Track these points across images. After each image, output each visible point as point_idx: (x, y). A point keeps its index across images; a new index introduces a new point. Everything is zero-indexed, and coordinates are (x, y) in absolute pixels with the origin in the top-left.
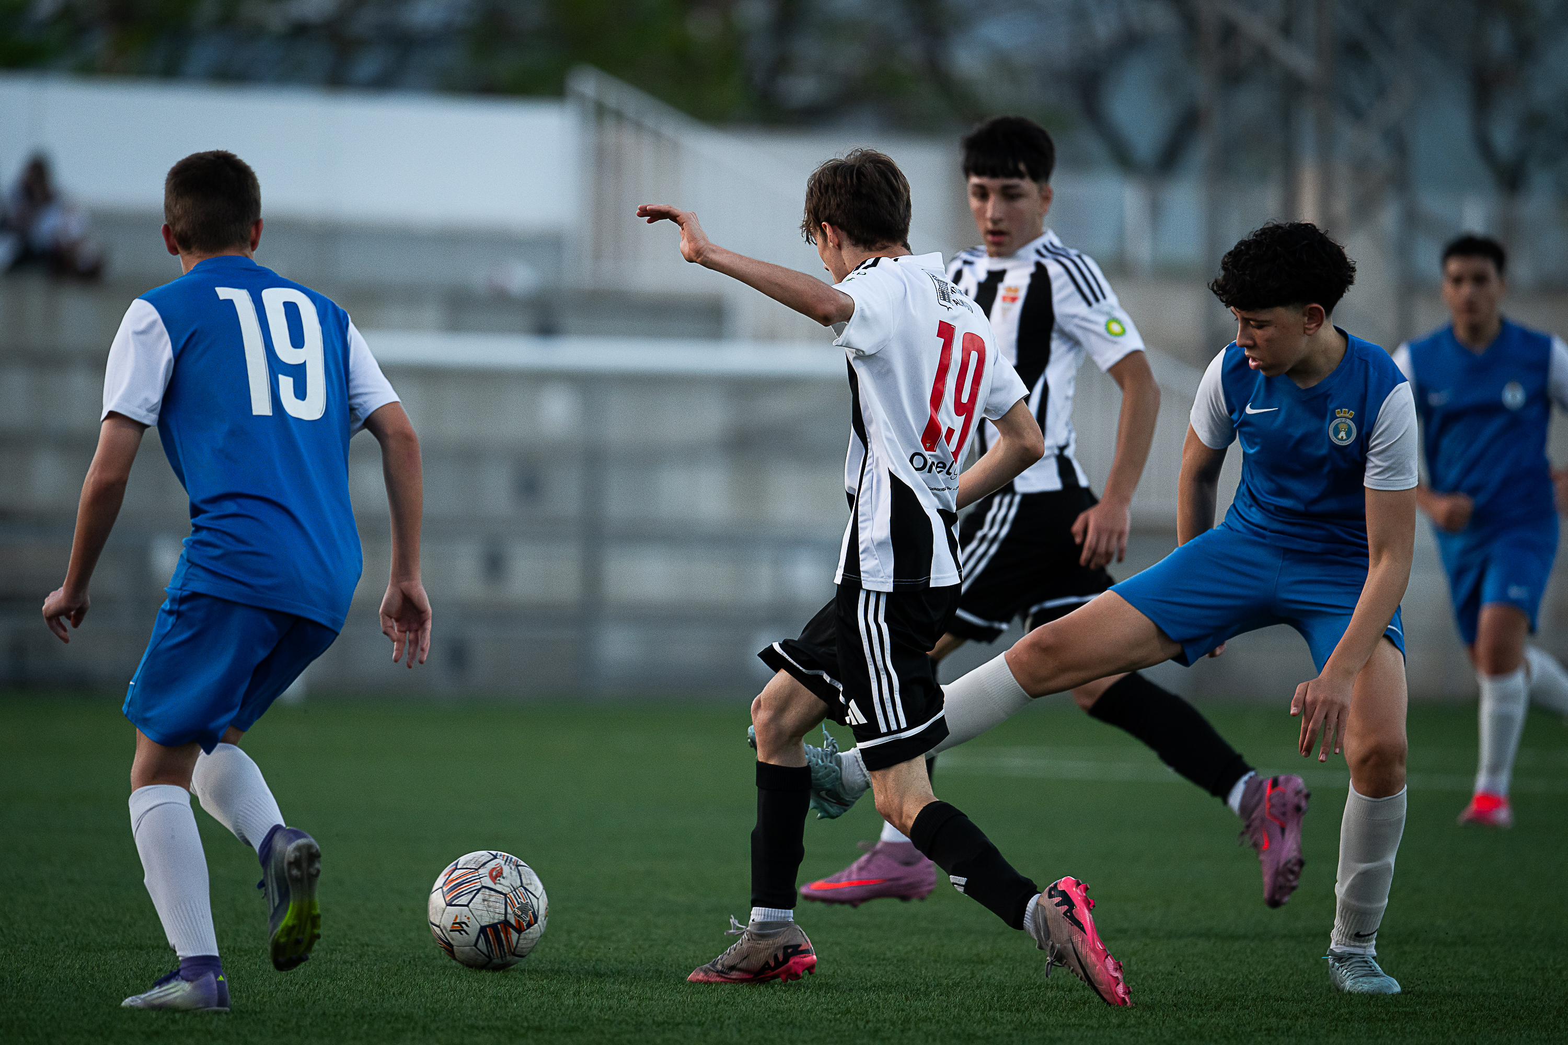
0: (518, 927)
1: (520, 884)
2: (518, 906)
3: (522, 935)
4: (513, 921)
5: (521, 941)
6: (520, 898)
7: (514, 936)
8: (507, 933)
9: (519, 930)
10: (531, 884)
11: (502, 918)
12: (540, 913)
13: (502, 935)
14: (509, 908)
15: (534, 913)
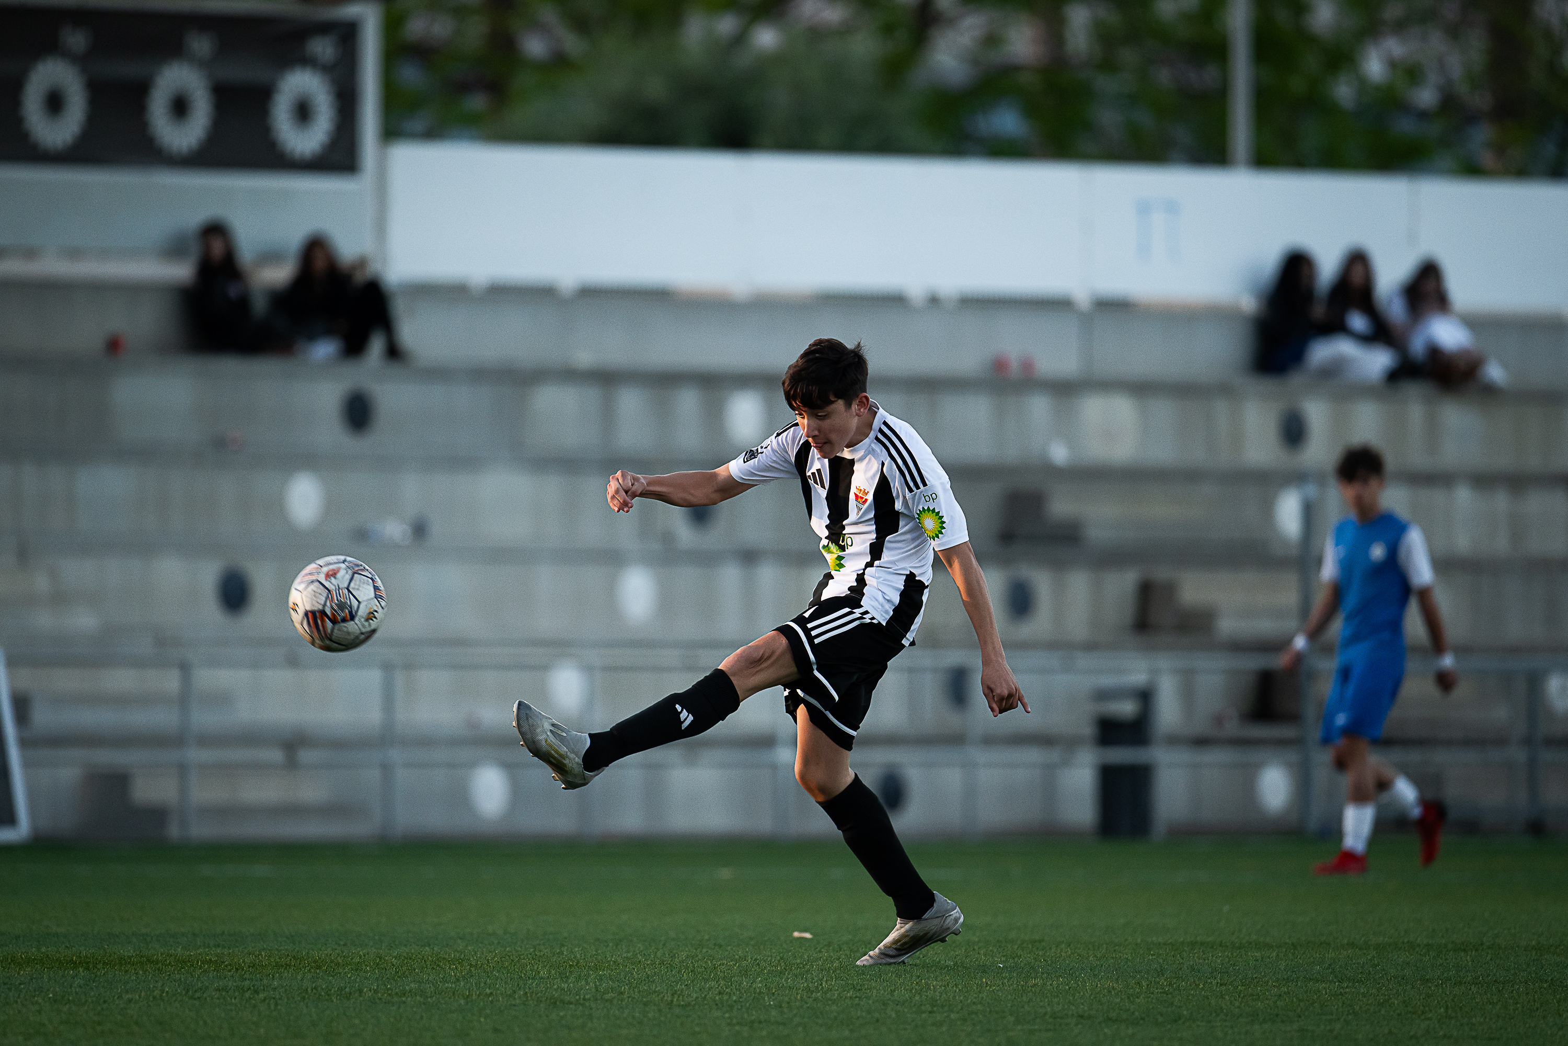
0: (333, 619)
1: (346, 585)
2: (336, 602)
3: (337, 627)
4: (328, 611)
5: (336, 631)
6: (340, 596)
7: (329, 624)
8: (323, 621)
9: (334, 621)
10: (358, 589)
11: (321, 607)
12: (360, 613)
13: (319, 621)
14: (328, 602)
15: (351, 613)
